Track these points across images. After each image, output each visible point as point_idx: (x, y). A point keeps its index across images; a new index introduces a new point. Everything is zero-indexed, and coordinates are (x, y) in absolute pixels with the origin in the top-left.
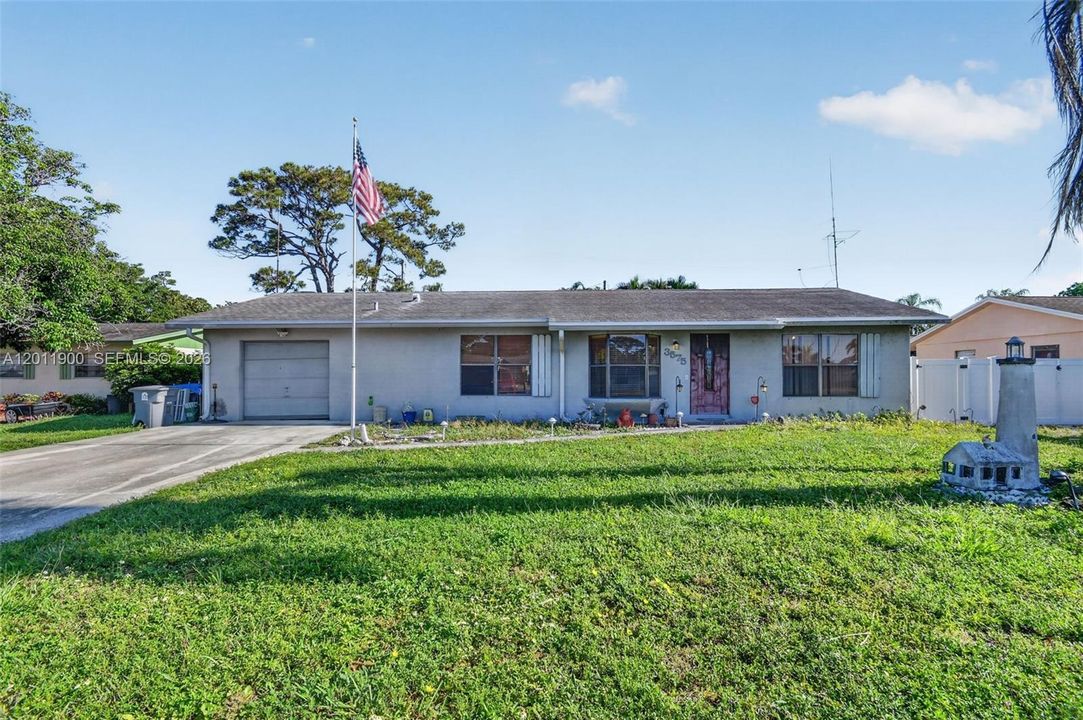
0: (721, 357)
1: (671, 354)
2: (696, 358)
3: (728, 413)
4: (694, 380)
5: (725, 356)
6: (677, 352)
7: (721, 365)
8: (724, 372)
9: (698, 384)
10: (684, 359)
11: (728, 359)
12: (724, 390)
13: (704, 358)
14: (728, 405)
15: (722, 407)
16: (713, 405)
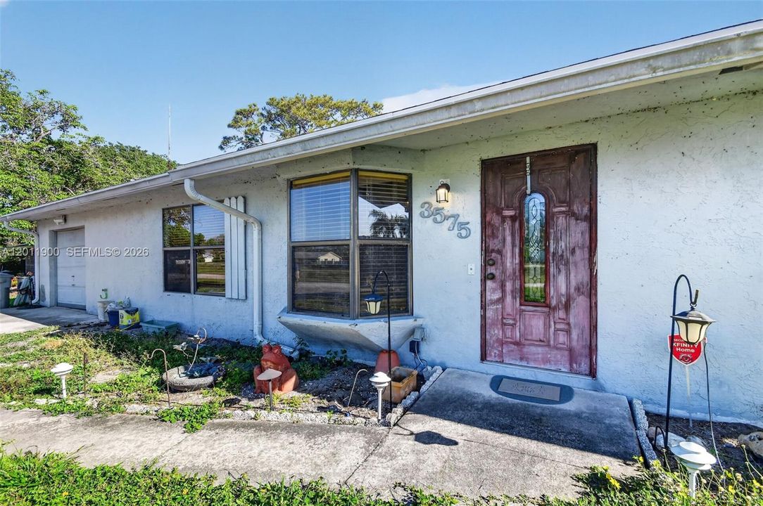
0: (571, 214)
1: (436, 214)
2: (496, 220)
3: (592, 373)
4: (493, 277)
5: (582, 209)
6: (448, 208)
7: (571, 235)
8: (581, 255)
9: (503, 287)
10: (463, 226)
11: (591, 220)
12: (581, 303)
13: (520, 219)
14: (592, 350)
15: (571, 350)
16: (545, 342)
